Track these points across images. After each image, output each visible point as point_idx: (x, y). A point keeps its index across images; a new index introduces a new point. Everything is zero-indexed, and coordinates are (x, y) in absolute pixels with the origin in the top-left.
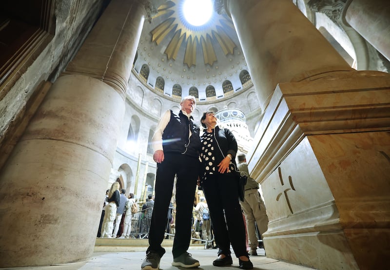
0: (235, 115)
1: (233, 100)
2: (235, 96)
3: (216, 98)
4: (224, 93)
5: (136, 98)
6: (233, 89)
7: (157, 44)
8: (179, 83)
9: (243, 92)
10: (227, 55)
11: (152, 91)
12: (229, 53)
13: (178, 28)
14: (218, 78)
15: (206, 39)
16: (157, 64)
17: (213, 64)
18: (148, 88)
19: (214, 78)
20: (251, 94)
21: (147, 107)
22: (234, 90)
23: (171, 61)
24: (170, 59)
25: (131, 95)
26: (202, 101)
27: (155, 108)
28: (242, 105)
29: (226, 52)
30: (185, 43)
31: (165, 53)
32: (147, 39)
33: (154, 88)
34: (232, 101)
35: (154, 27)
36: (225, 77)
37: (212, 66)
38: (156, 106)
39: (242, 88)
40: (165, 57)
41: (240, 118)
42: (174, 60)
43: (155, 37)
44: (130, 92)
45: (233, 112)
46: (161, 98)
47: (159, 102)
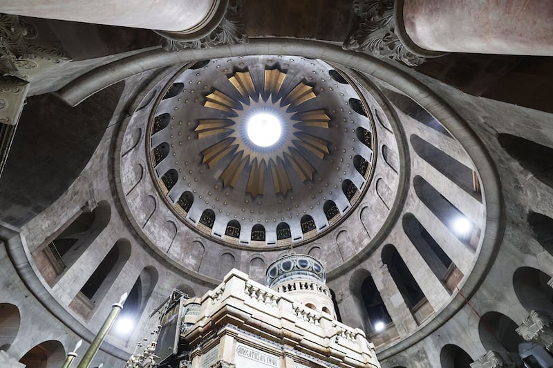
0: (303, 266)
1: (316, 243)
2: (319, 237)
3: (292, 241)
4: (304, 232)
5: (162, 239)
6: (315, 228)
7: (209, 168)
8: (237, 219)
9: (329, 232)
10: (305, 182)
11: (192, 229)
12: (307, 180)
13: (239, 149)
14: (294, 212)
15: (276, 163)
16: (207, 192)
17: (287, 194)
18: (186, 225)
19: (288, 213)
20: (341, 234)
21: (178, 254)
22: (318, 228)
23: (228, 189)
24: (227, 186)
25: (152, 233)
26: (269, 245)
27: (193, 255)
28: (330, 251)
29: (303, 178)
30: (248, 168)
31: (219, 178)
32: (195, 160)
33: (196, 225)
34: (315, 246)
35: (207, 147)
36: (304, 210)
37: (285, 197)
38: (195, 253)
39: (328, 225)
40: (220, 184)
41: (312, 271)
42: (233, 188)
43: (207, 158)
44: (152, 229)
45: (301, 261)
46: (205, 240)
47: (200, 246)
